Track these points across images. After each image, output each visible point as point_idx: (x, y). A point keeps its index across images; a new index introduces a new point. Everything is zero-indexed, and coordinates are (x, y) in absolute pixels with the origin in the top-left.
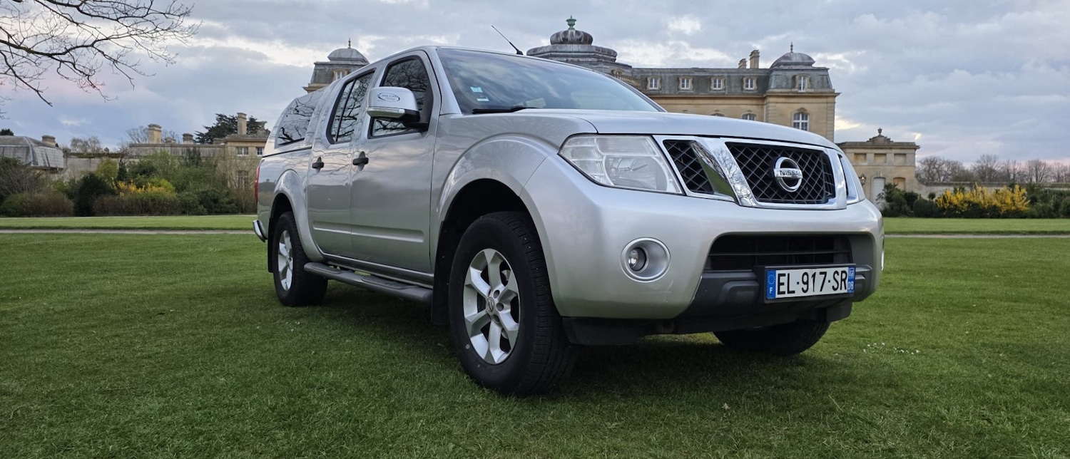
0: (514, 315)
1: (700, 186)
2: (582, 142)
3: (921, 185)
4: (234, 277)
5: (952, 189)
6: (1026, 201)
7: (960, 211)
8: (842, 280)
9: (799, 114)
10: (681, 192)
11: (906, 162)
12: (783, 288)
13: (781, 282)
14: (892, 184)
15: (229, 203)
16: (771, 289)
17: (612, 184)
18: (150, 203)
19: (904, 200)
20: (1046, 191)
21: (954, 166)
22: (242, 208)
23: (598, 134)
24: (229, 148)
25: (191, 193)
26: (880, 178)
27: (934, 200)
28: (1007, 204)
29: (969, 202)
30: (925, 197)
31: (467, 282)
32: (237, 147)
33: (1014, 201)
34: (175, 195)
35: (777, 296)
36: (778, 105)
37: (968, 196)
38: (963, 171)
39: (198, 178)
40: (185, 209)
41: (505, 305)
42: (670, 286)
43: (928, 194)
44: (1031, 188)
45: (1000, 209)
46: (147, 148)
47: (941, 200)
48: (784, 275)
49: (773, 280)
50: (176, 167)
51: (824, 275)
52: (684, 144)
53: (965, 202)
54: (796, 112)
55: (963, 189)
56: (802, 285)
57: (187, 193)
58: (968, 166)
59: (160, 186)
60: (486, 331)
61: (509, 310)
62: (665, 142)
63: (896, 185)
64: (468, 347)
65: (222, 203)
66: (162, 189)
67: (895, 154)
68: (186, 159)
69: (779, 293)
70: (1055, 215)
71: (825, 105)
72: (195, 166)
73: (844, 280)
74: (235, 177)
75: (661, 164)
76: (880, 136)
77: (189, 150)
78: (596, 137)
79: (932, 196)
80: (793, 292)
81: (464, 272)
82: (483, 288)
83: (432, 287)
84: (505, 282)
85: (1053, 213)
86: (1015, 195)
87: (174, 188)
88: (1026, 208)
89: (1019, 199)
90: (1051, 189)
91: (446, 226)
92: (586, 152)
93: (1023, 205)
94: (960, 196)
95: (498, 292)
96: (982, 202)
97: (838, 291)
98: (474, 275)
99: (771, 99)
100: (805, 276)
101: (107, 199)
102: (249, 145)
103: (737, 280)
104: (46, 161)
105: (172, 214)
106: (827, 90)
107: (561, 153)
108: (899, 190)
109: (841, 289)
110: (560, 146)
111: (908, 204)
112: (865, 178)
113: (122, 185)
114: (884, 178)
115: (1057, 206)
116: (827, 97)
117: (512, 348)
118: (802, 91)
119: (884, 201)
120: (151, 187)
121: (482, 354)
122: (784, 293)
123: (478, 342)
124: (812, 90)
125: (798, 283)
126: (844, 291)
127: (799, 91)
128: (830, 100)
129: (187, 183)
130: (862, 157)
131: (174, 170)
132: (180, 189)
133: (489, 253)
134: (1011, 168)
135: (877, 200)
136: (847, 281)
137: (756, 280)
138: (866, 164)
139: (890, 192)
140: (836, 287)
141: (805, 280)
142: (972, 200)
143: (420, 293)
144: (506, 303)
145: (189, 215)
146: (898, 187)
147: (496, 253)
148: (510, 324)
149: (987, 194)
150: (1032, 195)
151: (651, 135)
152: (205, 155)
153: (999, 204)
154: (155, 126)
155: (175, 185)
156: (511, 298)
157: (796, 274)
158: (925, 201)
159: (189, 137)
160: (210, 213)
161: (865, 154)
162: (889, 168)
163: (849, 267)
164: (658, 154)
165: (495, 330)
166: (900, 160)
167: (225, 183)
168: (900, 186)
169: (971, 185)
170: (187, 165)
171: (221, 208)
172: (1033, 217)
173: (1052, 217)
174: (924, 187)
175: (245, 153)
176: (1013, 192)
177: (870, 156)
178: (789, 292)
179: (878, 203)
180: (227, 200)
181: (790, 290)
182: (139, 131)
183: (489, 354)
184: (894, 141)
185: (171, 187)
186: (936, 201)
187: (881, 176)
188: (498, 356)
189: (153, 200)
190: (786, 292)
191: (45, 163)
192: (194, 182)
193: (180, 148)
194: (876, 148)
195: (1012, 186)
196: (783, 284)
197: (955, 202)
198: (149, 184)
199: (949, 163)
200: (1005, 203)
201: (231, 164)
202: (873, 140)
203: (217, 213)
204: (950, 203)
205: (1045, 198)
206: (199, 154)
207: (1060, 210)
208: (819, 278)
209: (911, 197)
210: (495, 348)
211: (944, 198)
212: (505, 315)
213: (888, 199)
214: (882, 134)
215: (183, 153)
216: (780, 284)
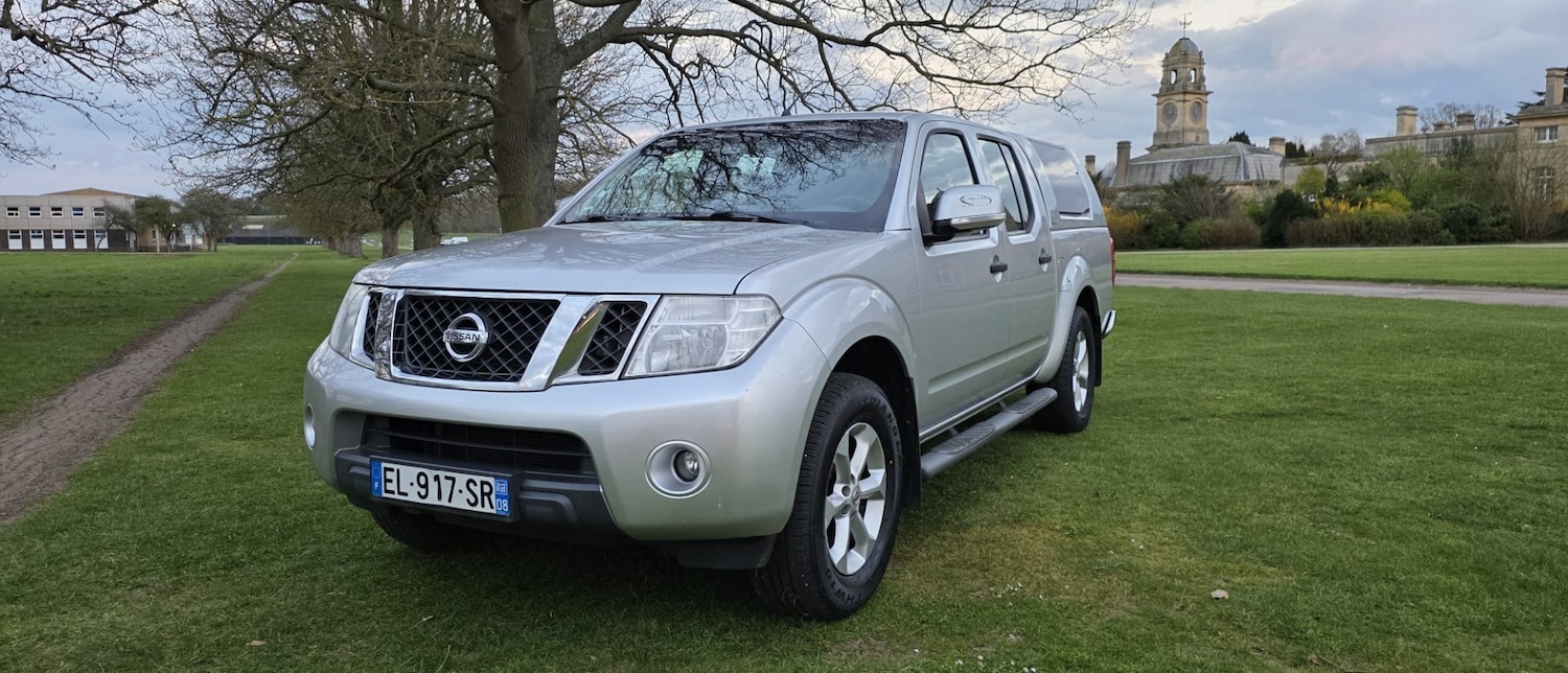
8: (483, 494)
13: (388, 477)
15: (1498, 224)
16: (377, 485)
18: (1365, 229)
24: (1525, 131)
25: (1433, 211)
32: (1537, 129)
34: (1407, 213)
35: (385, 495)
40: (1419, 235)
46: (1391, 143)
48: (392, 470)
49: (382, 473)
51: (451, 482)
56: (416, 488)
57: (1426, 211)
59: (1387, 202)
65: (1484, 224)
66: (1389, 206)
68: (1447, 157)
69: (387, 491)
73: (488, 494)
77: (1455, 142)
80: (406, 494)
87: (1409, 203)
97: (478, 508)
100: (423, 479)
101: (1303, 224)
102: (1559, 122)
103: (361, 466)
104: (1260, 173)
105: (1397, 244)
109: (483, 506)
113: (1328, 202)
120: (1372, 204)
122: (393, 492)
125: (412, 484)
126: (487, 509)
129: (1435, 194)
132: (1418, 204)
136: (493, 497)
140: (472, 500)
141: (423, 483)
145: (1425, 244)
152: (1482, 146)
154: (1407, 108)
155: (1411, 199)
157: (409, 473)
159: (1466, 119)
160: (1460, 242)
163: (496, 477)
167: (1512, 192)
171: (1481, 233)
175: (1549, 138)
178: (400, 493)
180: (1493, 219)
181: (401, 490)
185: (1405, 201)
189: (1369, 223)
190: (396, 492)
191: (1258, 175)
192: (1441, 192)
193: (1442, 139)
196: (391, 481)
198: (1369, 200)
201: (1523, 157)
203: (1473, 241)
206: (1472, 146)
208: (445, 484)
215: (1445, 146)
216: (388, 481)
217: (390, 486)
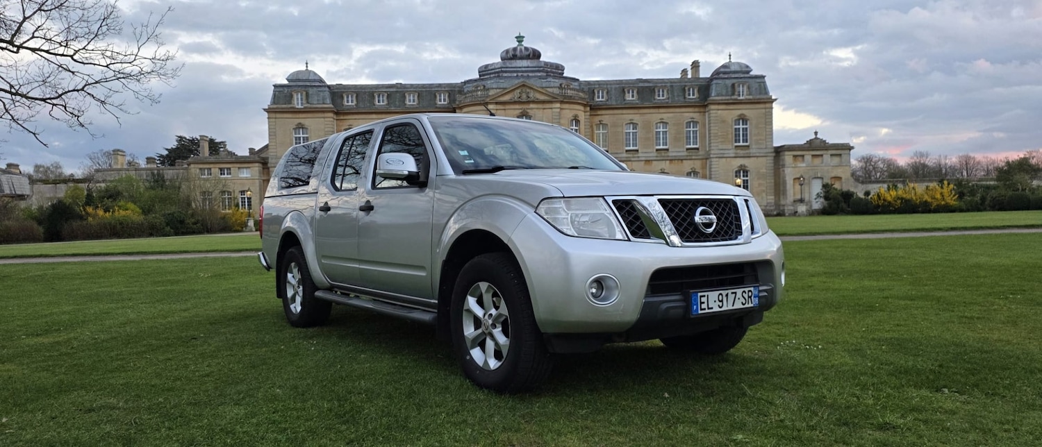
0: (505, 332)
1: (641, 233)
2: (553, 203)
3: (857, 183)
4: (237, 302)
5: (885, 186)
6: (954, 196)
7: (894, 207)
9: (739, 120)
10: (626, 239)
11: (841, 161)
12: (704, 306)
13: (702, 301)
14: (830, 183)
15: (195, 223)
16: (695, 307)
17: (576, 235)
18: (118, 226)
19: (841, 198)
20: (973, 186)
21: (889, 163)
22: (207, 228)
23: (564, 197)
24: (193, 170)
25: (158, 215)
26: (818, 178)
27: (869, 197)
28: (937, 199)
29: (902, 199)
30: (861, 195)
31: (465, 308)
32: (200, 169)
33: (943, 196)
34: (142, 217)
35: (700, 312)
36: (719, 112)
37: (900, 192)
38: (898, 167)
39: (163, 200)
40: (153, 231)
41: (497, 325)
42: (622, 307)
43: (863, 192)
44: (959, 184)
45: (930, 204)
46: (112, 172)
47: (876, 197)
48: (704, 296)
49: (696, 300)
50: (142, 190)
51: (734, 295)
52: (627, 202)
53: (898, 198)
54: (737, 118)
55: (896, 186)
56: (718, 303)
57: (154, 215)
58: (903, 161)
59: (127, 210)
60: (482, 345)
61: (500, 329)
62: (614, 202)
63: (832, 185)
64: (468, 357)
65: (189, 223)
66: (129, 212)
67: (831, 155)
68: (150, 183)
69: (701, 309)
70: (982, 208)
71: (764, 110)
72: (160, 188)
73: (750, 297)
74: (200, 198)
75: (611, 218)
76: (816, 138)
77: (153, 174)
78: (562, 200)
79: (867, 193)
80: (712, 308)
81: (463, 300)
82: (479, 312)
83: (436, 311)
84: (497, 308)
85: (980, 206)
86: (943, 191)
87: (141, 211)
88: (954, 203)
89: (947, 194)
90: (978, 183)
91: (447, 264)
92: (556, 211)
93: (952, 200)
94: (893, 193)
95: (491, 315)
96: (914, 198)
97: (746, 306)
98: (471, 302)
99: (713, 107)
100: (720, 296)
101: (76, 224)
102: (211, 166)
103: (670, 301)
104: (12, 189)
105: (139, 236)
106: (765, 97)
107: (537, 211)
108: (836, 189)
109: (748, 304)
110: (536, 206)
111: (845, 202)
112: (804, 179)
113: (90, 210)
114: (822, 178)
115: (983, 199)
116: (765, 103)
117: (505, 356)
118: (741, 98)
119: (822, 200)
120: (118, 211)
121: (480, 362)
122: (705, 309)
123: (476, 353)
124: (751, 97)
125: (715, 302)
126: (750, 305)
127: (739, 98)
128: (768, 105)
129: (154, 206)
130: (800, 159)
131: (140, 194)
132: (146, 211)
133: (484, 286)
134: (943, 162)
135: (816, 199)
136: (752, 298)
137: (684, 300)
138: (804, 165)
139: (828, 191)
140: (744, 303)
141: (720, 299)
142: (904, 196)
143: (426, 317)
144: (498, 323)
145: (157, 236)
146: (835, 186)
147: (489, 285)
148: (502, 340)
149: (918, 190)
150: (960, 190)
151: (603, 197)
152: (169, 177)
153: (929, 200)
154: (118, 150)
155: (141, 208)
156: (502, 319)
157: (713, 295)
158: (861, 199)
159: (152, 160)
160: (176, 234)
161: (803, 156)
162: (826, 168)
163: (754, 287)
164: (609, 211)
165: (490, 344)
166: (836, 160)
167: (189, 205)
168: (837, 186)
169: (904, 182)
170: (152, 188)
171: (187, 228)
172: (961, 211)
173: (979, 210)
174: (860, 185)
175: (208, 175)
176: (942, 188)
177: (808, 158)
178: (709, 308)
179: (817, 202)
180: (193, 220)
181: (710, 306)
182: (99, 155)
183: (486, 362)
184: (830, 143)
185: (138, 209)
186: (871, 198)
187: (819, 176)
188: (493, 364)
189: (121, 224)
190: (707, 309)
191: (11, 190)
192: (159, 204)
193: (144, 172)
194: (813, 150)
195: (941, 182)
196: (704, 303)
197: (889, 199)
198: (117, 208)
199: (884, 161)
200: (935, 198)
201: (194, 185)
202: (810, 142)
203: (184, 234)
204: (884, 200)
205: (973, 192)
206: (164, 177)
207: (986, 203)
208: (731, 297)
209: (847, 196)
210: (490, 357)
211: (878, 195)
212: (498, 332)
213: (826, 198)
214: (818, 136)
215: (147, 176)
216: (702, 303)
217: (703, 306)
